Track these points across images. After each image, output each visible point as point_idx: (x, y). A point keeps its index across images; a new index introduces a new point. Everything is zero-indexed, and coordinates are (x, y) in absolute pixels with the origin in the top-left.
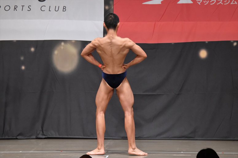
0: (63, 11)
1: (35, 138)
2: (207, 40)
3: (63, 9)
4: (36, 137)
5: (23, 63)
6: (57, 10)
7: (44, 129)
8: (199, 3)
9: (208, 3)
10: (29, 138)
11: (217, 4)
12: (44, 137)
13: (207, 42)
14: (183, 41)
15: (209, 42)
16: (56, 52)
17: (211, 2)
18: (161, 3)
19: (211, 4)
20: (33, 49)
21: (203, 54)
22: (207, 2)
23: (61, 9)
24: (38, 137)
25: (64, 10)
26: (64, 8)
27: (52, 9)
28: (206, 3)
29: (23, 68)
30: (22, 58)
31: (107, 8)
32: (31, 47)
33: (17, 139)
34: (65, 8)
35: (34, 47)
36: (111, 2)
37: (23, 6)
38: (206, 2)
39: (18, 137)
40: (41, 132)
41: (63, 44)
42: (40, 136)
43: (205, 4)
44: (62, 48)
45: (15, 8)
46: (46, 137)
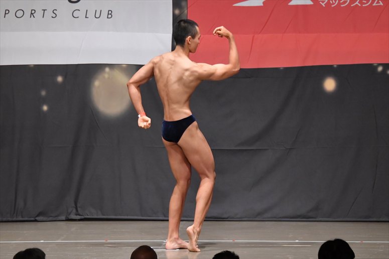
0: (108, 18)
1: (64, 219)
2: (335, 62)
3: (108, 14)
4: (66, 217)
5: (44, 101)
6: (98, 15)
7: (79, 205)
8: (323, 4)
9: (336, 4)
10: (54, 219)
11: (352, 6)
12: (78, 217)
13: (335, 66)
14: (298, 64)
15: (339, 66)
16: (97, 83)
17: (341, 2)
18: (262, 5)
19: (342, 6)
20: (60, 79)
21: (330, 85)
22: (336, 2)
23: (105, 14)
24: (70, 218)
25: (110, 16)
26: (110, 14)
27: (91, 14)
28: (334, 4)
29: (45, 108)
30: (43, 93)
31: (177, 12)
32: (57, 76)
33: (36, 221)
34: (110, 12)
35: (62, 75)
36: (183, 4)
37: (44, 10)
38: (334, 2)
39: (37, 218)
40: (74, 211)
41: (107, 69)
42: (73, 216)
43: (333, 6)
44: (106, 76)
45: (31, 13)
46: (82, 217)
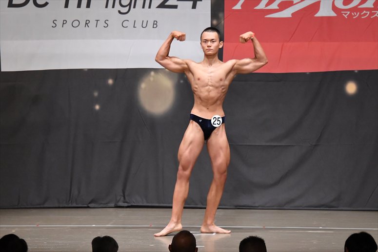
0: (153, 27)
1: (113, 206)
2: (356, 68)
3: (154, 24)
4: (115, 205)
5: (97, 101)
6: (144, 26)
7: (126, 194)
8: (346, 16)
9: (358, 15)
10: (105, 206)
11: (372, 17)
12: (126, 205)
13: (356, 71)
14: (323, 69)
15: (360, 71)
16: (143, 86)
17: (362, 14)
18: (291, 16)
19: (362, 17)
20: (110, 82)
21: (351, 88)
22: (357, 14)
23: (151, 24)
24: (118, 205)
25: (155, 26)
26: (155, 24)
27: (138, 24)
28: (355, 16)
29: (97, 107)
30: (96, 94)
31: (215, 22)
32: (108, 78)
33: (88, 207)
34: (155, 23)
35: (112, 78)
36: (221, 15)
37: (97, 21)
38: (355, 14)
39: (89, 205)
40: (122, 198)
41: (152, 73)
42: (121, 204)
43: (354, 18)
44: (152, 79)
45: (86, 23)
46: (130, 205)
